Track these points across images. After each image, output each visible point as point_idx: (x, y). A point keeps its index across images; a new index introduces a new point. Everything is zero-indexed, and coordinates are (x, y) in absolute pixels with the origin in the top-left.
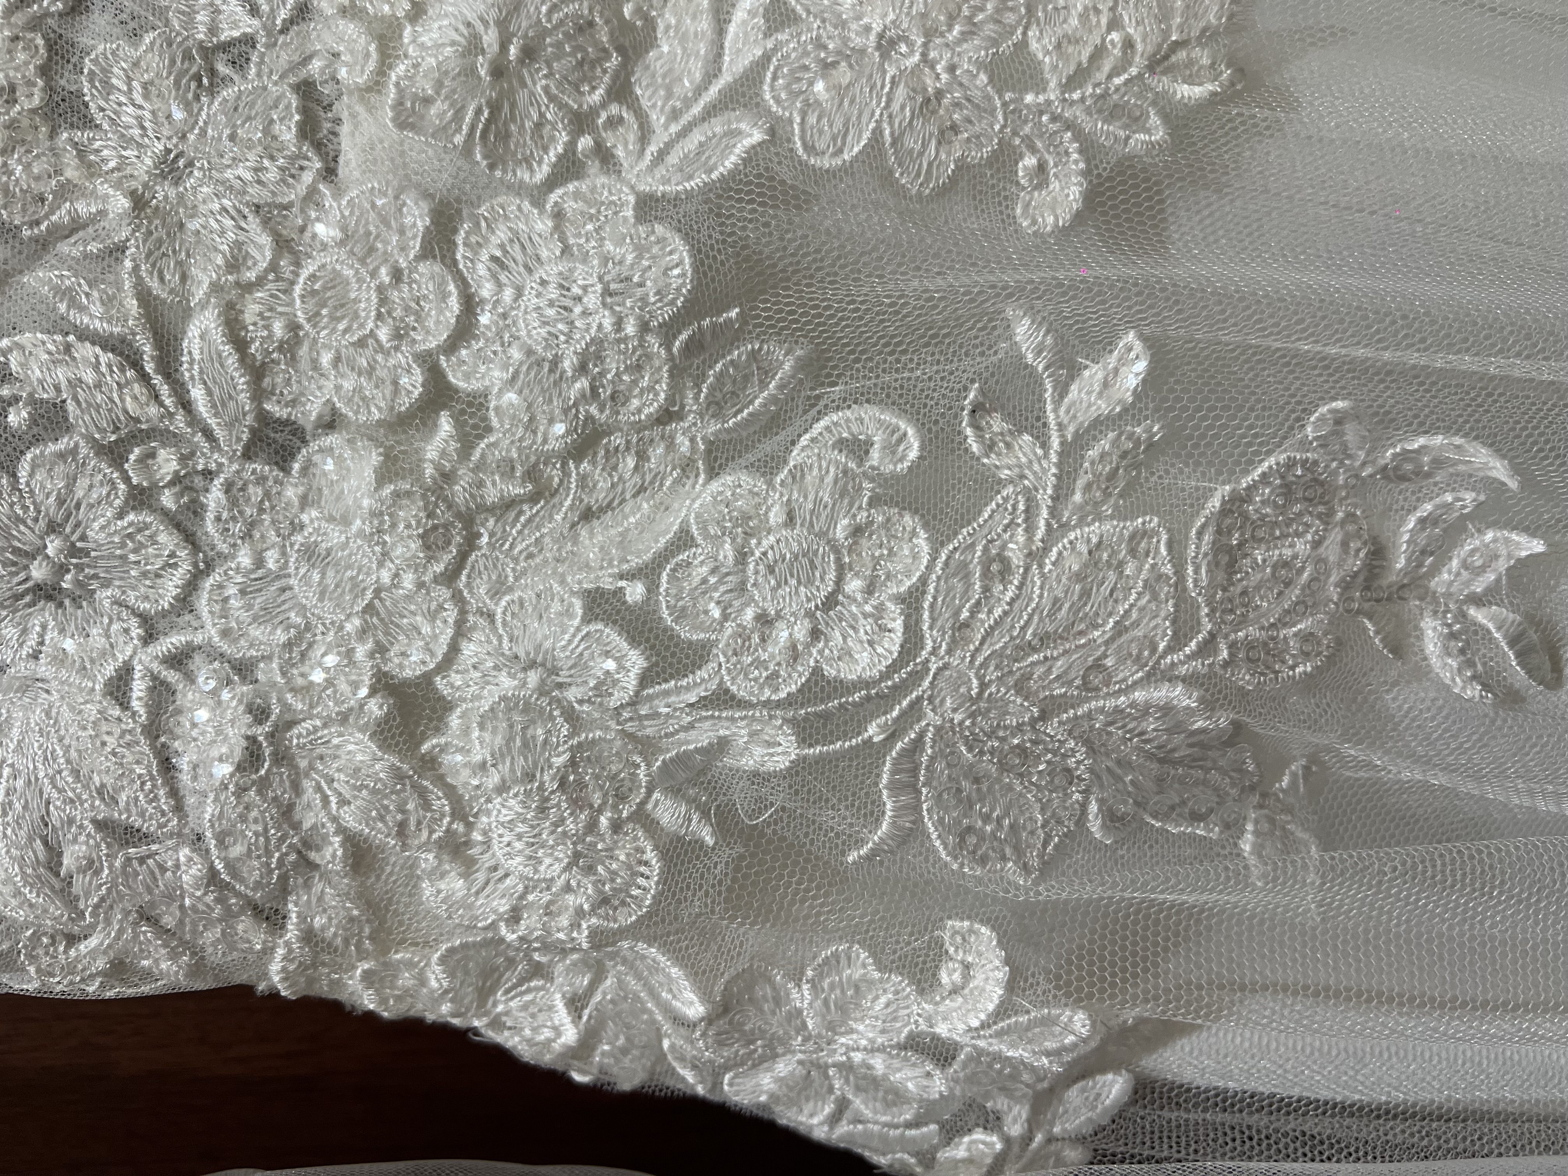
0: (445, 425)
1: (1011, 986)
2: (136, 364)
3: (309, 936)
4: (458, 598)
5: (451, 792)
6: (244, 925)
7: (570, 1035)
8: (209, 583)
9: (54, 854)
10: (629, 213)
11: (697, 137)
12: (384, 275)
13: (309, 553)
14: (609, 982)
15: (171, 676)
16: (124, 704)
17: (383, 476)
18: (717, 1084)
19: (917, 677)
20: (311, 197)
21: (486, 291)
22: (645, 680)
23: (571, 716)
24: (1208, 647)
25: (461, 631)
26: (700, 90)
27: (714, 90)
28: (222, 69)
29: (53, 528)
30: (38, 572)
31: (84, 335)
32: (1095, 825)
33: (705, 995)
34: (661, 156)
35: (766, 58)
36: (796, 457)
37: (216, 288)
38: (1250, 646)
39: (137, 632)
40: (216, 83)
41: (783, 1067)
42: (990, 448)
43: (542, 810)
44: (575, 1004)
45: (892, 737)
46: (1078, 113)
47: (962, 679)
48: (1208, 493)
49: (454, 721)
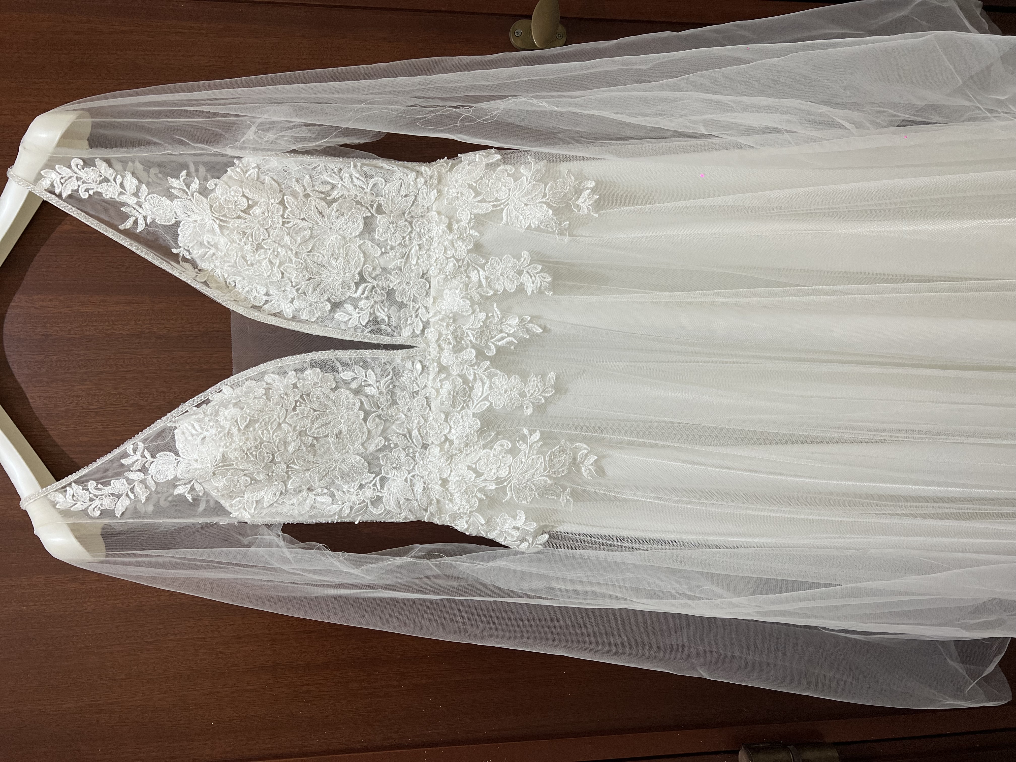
0: (447, 443)
1: (526, 519)
2: (406, 437)
3: (431, 513)
4: (450, 467)
5: (450, 493)
6: (422, 511)
7: (466, 527)
8: (416, 466)
9: (399, 503)
10: (471, 416)
11: (480, 404)
12: (439, 424)
13: (430, 461)
14: (472, 519)
15: (413, 479)
16: (407, 482)
17: (440, 451)
18: (487, 535)
19: (510, 477)
20: (428, 413)
21: (453, 426)
22: (475, 478)
23: (466, 482)
24: (549, 472)
25: (451, 471)
26: (481, 396)
27: (483, 397)
28: (415, 395)
29: (397, 459)
30: (394, 465)
31: (400, 434)
32: (537, 496)
33: (485, 520)
34: (476, 406)
35: (489, 394)
36: (494, 447)
37: (417, 427)
38: (555, 471)
39: (407, 472)
40: (414, 397)
41: (496, 532)
42: (520, 446)
43: (462, 495)
44: (467, 522)
45: (508, 485)
46: (532, 400)
47: (516, 477)
48: (548, 451)
49: (450, 483)
